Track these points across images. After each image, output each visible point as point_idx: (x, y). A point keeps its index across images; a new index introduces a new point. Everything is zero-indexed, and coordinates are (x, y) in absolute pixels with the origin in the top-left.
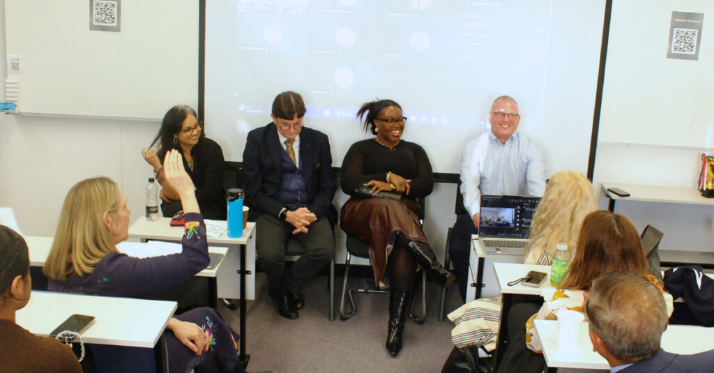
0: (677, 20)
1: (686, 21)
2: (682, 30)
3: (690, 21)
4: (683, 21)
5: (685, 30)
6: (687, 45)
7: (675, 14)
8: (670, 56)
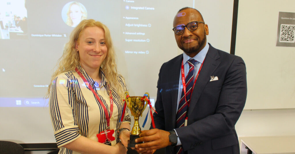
0: (282, 18)
1: (289, 19)
2: (286, 25)
3: (291, 19)
4: (286, 18)
5: (288, 25)
6: (290, 36)
7: (281, 14)
8: (279, 44)
